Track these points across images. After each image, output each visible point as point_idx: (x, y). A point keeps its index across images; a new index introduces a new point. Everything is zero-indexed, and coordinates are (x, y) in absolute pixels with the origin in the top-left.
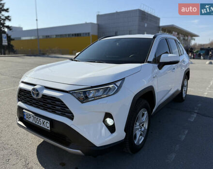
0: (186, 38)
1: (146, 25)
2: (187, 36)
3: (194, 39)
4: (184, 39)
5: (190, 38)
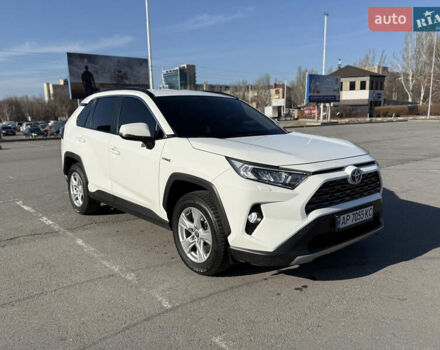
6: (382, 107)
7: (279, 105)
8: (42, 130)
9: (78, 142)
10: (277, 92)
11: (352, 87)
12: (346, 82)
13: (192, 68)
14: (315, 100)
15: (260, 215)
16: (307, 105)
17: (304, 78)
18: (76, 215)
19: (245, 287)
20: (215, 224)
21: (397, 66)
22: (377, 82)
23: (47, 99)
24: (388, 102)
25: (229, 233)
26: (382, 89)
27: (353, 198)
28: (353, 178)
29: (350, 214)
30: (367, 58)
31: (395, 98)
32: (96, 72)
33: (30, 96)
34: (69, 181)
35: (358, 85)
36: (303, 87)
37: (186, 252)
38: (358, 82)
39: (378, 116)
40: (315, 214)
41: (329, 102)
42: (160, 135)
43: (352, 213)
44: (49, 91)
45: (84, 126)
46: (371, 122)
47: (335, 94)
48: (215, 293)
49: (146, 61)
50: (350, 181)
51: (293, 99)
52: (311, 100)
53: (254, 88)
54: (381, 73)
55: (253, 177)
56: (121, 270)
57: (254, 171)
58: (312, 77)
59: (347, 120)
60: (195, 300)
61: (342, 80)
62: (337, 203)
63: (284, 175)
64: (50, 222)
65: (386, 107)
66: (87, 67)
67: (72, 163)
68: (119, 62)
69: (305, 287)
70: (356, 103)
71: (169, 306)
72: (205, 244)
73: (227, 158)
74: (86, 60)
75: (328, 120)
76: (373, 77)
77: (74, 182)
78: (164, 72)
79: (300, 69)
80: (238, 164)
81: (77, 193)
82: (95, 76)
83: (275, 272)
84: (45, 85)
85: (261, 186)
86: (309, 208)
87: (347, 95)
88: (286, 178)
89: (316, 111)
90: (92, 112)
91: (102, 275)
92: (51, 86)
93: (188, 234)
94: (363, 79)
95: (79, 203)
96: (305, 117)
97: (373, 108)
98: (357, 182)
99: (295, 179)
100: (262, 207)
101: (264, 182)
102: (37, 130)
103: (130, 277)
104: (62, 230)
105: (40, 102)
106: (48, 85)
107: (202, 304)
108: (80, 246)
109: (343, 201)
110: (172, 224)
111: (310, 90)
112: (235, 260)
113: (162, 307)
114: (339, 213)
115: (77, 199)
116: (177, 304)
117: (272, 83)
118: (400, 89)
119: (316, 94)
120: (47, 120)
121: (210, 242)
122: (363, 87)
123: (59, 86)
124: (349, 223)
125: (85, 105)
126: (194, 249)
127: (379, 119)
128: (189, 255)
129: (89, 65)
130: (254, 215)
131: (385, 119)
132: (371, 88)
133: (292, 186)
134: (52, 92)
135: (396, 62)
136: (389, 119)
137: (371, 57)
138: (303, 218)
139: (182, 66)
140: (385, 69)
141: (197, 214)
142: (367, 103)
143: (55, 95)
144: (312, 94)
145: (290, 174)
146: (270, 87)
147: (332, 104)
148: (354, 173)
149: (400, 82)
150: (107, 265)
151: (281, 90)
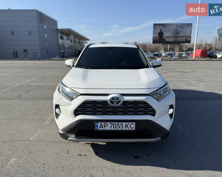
0: (81, 41)
1: (45, 27)
2: (82, 40)
3: (87, 43)
4: (79, 42)
5: (83, 41)
27: (116, 114)
28: (111, 102)
29: (108, 123)
32: (165, 31)
40: (79, 117)
49: (191, 24)
68: (177, 26)
69: (85, 156)
74: (161, 26)
78: (217, 28)
85: (58, 96)
98: (116, 105)
100: (60, 106)
114: (98, 121)
116: (34, 140)
129: (162, 29)
133: (72, 99)
138: (73, 118)
148: (113, 99)
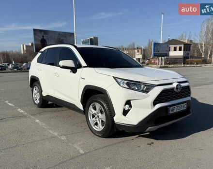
6: (189, 60)
7: (139, 57)
8: (20, 68)
9: (37, 71)
10: (138, 51)
11: (175, 49)
12: (172, 47)
13: (96, 39)
14: (157, 55)
15: (130, 106)
16: (153, 58)
17: (152, 44)
18: (35, 108)
19: (122, 143)
20: (108, 111)
21: (197, 40)
22: (187, 47)
23: (22, 52)
24: (192, 57)
25: (115, 115)
26: (189, 50)
27: (177, 99)
28: (177, 88)
29: (175, 107)
30: (182, 35)
31: (196, 55)
32: (48, 39)
33: (14, 51)
34: (32, 91)
35: (178, 49)
36: (151, 49)
37: (92, 125)
38: (178, 47)
39: (188, 64)
40: (158, 106)
41: (164, 56)
42: (80, 66)
43: (176, 106)
44: (24, 48)
45: (41, 63)
46: (184, 67)
47: (167, 52)
48: (107, 146)
49: (73, 34)
50: (175, 90)
51: (146, 55)
52: (155, 55)
53: (127, 49)
54: (189, 43)
55: (127, 87)
56: (58, 135)
57: (127, 84)
58: (155, 44)
59: (172, 66)
60: (96, 150)
61: (170, 46)
62: (169, 101)
63: (142, 86)
64: (22, 111)
65: (191, 59)
66: (43, 36)
67: (35, 81)
68: (59, 34)
69: (153, 143)
70: (177, 57)
71: (83, 152)
72: (102, 121)
73: (114, 77)
74: (43, 33)
75: (163, 65)
76: (185, 44)
77: (35, 91)
78: (82, 40)
79: (150, 40)
80: (119, 80)
81: (37, 97)
82: (47, 40)
83: (138, 136)
84: (22, 45)
85: (131, 91)
86: (155, 103)
87: (172, 54)
88: (144, 87)
89: (157, 61)
90: (45, 55)
91: (49, 137)
92: (25, 46)
93: (93, 116)
94: (180, 46)
95: (37, 102)
96: (152, 64)
97: (185, 60)
98: (179, 90)
99: (148, 88)
100: (131, 102)
101: (132, 89)
102: (17, 68)
103: (63, 138)
104: (29, 115)
105: (19, 54)
106: (23, 45)
107: (100, 151)
108: (37, 123)
109: (172, 100)
110: (85, 112)
111: (154, 50)
112: (117, 129)
113: (80, 153)
114: (170, 106)
115: (36, 100)
116: (87, 151)
117: (136, 47)
118: (198, 51)
119: (157, 52)
120: (22, 63)
121: (104, 120)
122: (180, 49)
123: (29, 46)
124: (175, 111)
125: (42, 52)
126: (96, 124)
127: (188, 65)
128: (94, 127)
130: (127, 106)
131: (191, 65)
132: (184, 50)
133: (146, 91)
134: (25, 49)
135: (196, 38)
136: (193, 65)
137: (184, 35)
138: (152, 108)
139: (91, 37)
140: (191, 41)
141: (98, 106)
142: (182, 57)
143: (27, 50)
144: (155, 52)
145: (145, 86)
146: (135, 49)
147: (165, 58)
148: (177, 86)
149: (198, 48)
150: (51, 132)
151: (140, 50)
